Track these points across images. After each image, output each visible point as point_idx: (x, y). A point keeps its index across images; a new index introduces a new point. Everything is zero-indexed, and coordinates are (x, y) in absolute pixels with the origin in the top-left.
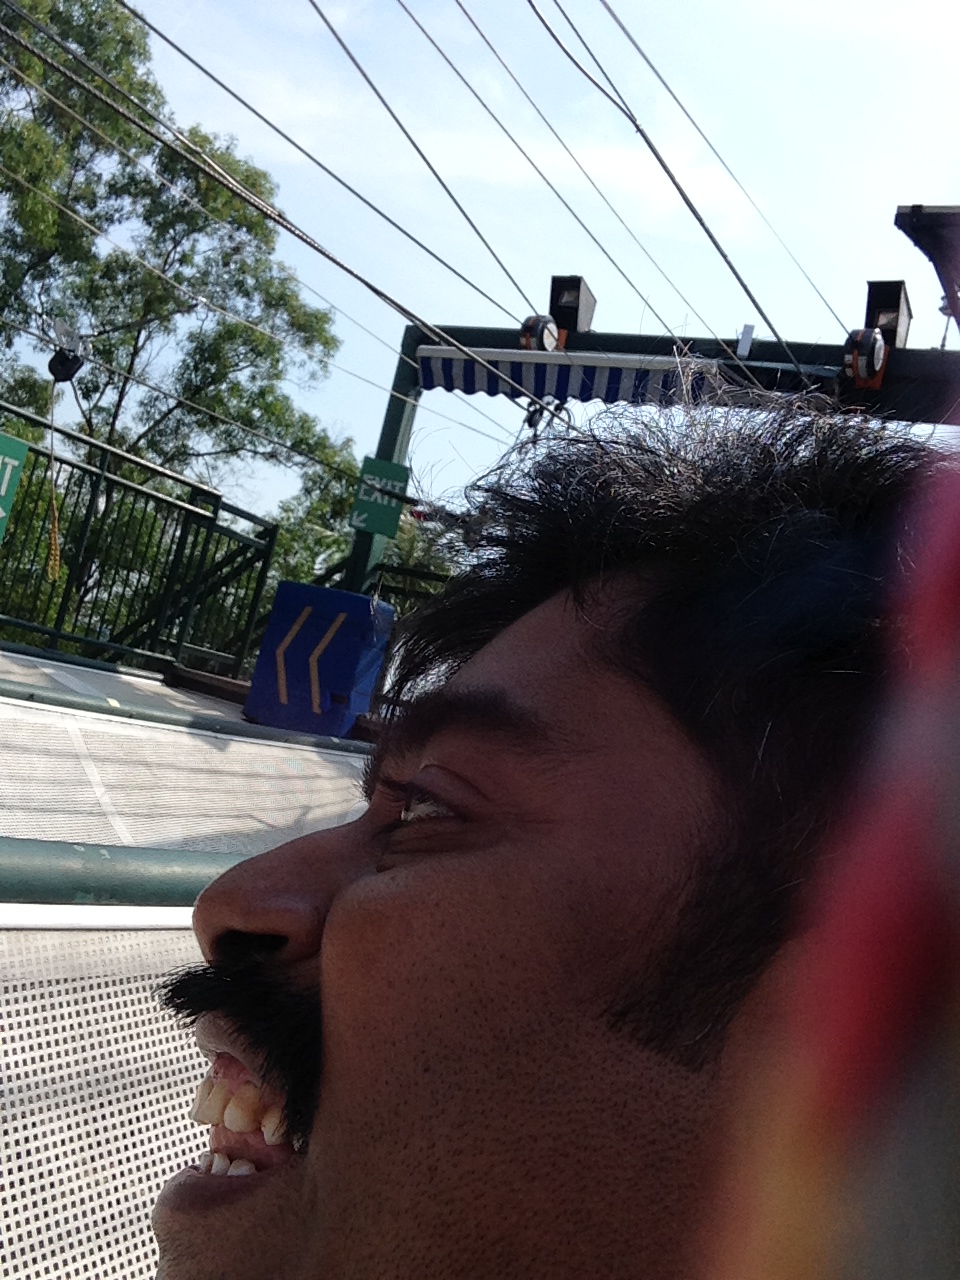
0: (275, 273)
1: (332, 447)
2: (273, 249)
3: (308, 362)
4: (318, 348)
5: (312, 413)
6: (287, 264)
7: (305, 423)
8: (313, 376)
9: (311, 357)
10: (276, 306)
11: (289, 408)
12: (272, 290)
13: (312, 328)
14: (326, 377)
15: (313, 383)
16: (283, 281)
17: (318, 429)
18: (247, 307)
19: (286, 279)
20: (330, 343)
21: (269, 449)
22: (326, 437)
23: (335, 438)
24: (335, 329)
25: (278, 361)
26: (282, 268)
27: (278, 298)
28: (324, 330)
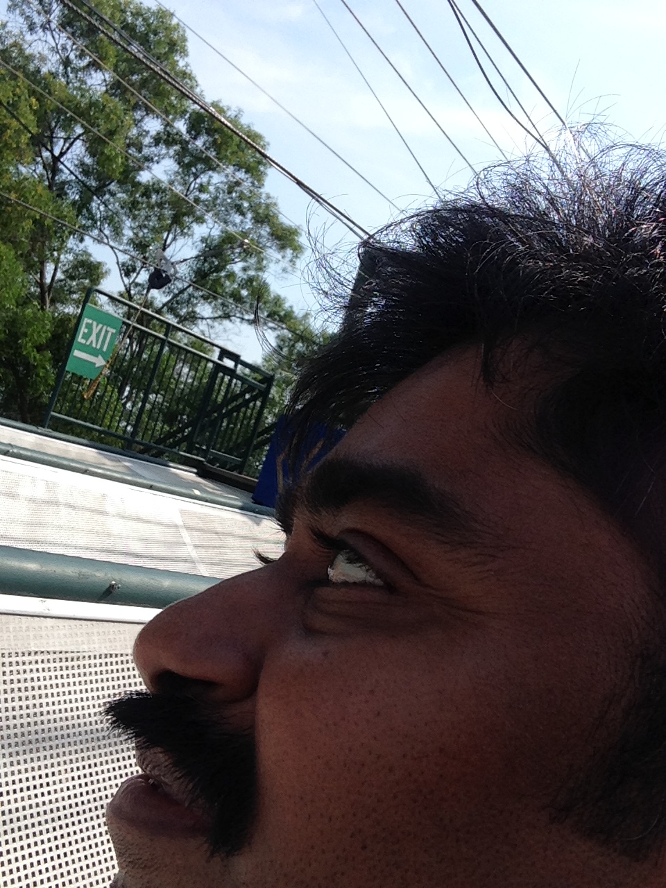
0: (263, 200)
1: (296, 318)
2: (263, 185)
3: (282, 261)
4: (289, 252)
5: (282, 294)
6: (271, 195)
7: (278, 301)
9: (283, 257)
10: (262, 222)
11: (267, 291)
12: (261, 211)
13: (285, 238)
14: (293, 271)
15: (285, 275)
17: (287, 305)
18: (242, 222)
19: (270, 205)
20: (298, 249)
21: (252, 317)
22: (292, 312)
23: (298, 312)
24: (301, 240)
25: (263, 260)
26: (268, 197)
27: (265, 216)
28: (294, 240)
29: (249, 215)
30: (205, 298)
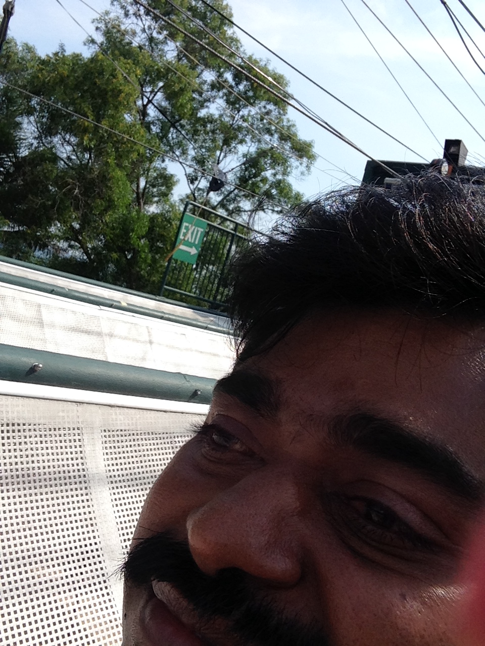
0: (285, 124)
2: (287, 113)
4: (305, 160)
5: (301, 191)
6: (291, 119)
7: (298, 196)
8: (302, 173)
9: (301, 164)
10: (285, 140)
11: (291, 190)
12: (283, 132)
13: (303, 150)
14: (309, 174)
15: (303, 177)
17: (304, 199)
18: (271, 140)
19: (290, 126)
20: (312, 157)
21: (279, 209)
25: (287, 167)
26: (289, 121)
27: (287, 136)
28: (309, 151)
29: (276, 136)
30: (245, 196)
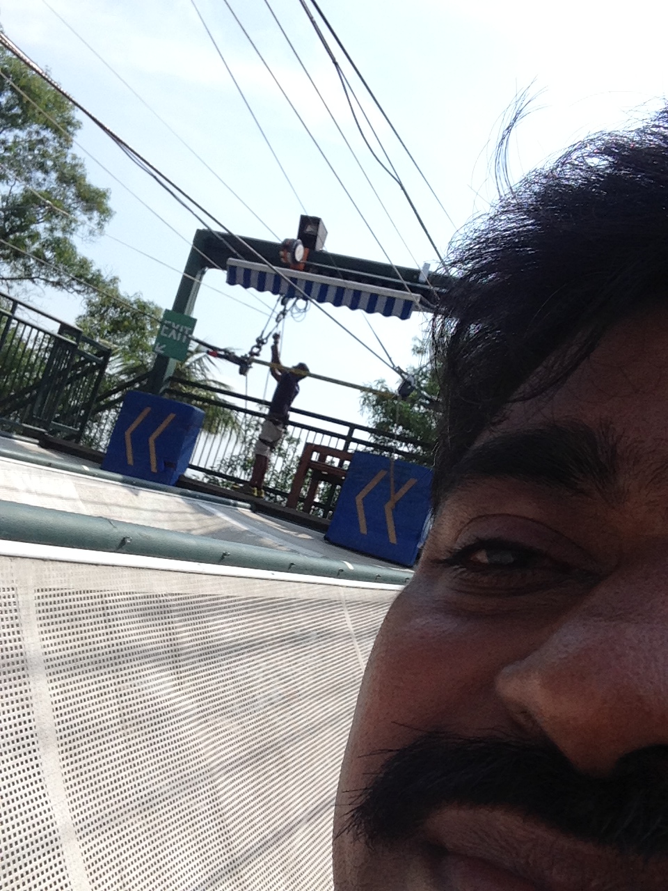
0: (69, 160)
1: (103, 282)
2: (72, 146)
3: (88, 222)
4: (96, 214)
5: (89, 257)
6: (79, 156)
7: (84, 264)
8: (91, 232)
9: (90, 219)
10: (68, 183)
11: (74, 254)
12: (65, 171)
13: (93, 201)
14: (101, 234)
15: (94, 238)
16: (74, 167)
17: (94, 269)
18: (45, 180)
19: (76, 165)
20: (106, 212)
21: (56, 279)
22: (100, 275)
23: (106, 275)
24: (111, 203)
25: (71, 222)
26: (74, 157)
27: (71, 177)
28: (102, 203)
29: (54, 175)
